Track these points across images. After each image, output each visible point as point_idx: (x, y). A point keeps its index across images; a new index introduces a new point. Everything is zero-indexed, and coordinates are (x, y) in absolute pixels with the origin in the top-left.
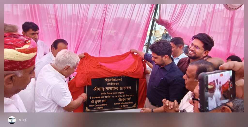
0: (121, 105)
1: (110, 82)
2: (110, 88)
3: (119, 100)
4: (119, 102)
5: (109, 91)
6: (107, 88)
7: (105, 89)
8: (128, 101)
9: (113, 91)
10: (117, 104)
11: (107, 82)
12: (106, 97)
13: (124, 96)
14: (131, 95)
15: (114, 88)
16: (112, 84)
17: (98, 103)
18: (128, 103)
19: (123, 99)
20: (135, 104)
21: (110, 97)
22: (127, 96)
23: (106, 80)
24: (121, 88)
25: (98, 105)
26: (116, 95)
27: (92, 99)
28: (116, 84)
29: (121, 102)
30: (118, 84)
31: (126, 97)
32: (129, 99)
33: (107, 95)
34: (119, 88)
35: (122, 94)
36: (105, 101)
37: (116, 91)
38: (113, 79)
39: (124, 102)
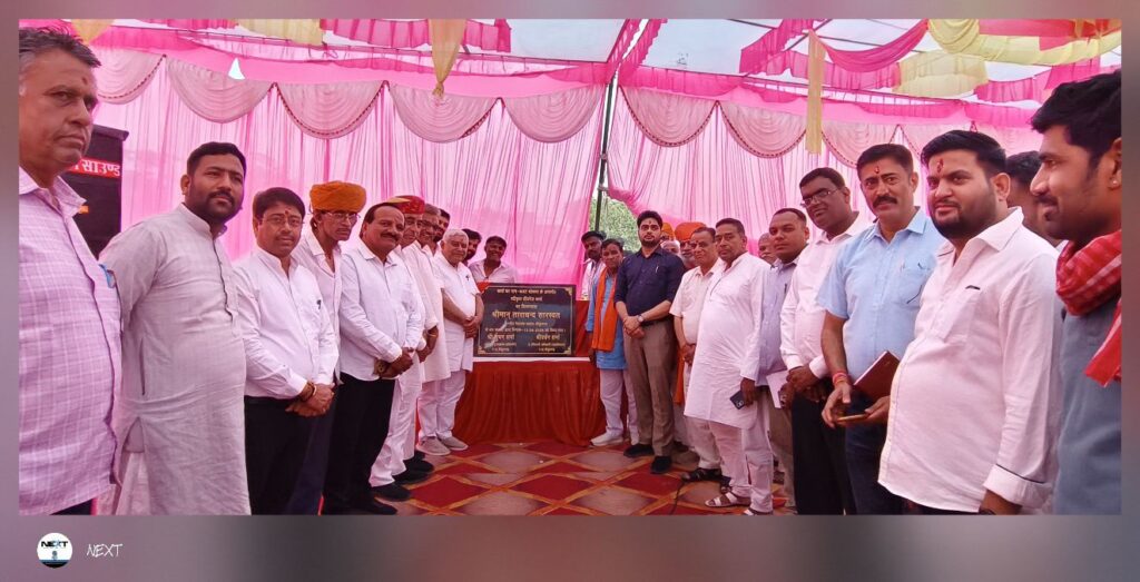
0: (541, 347)
1: (520, 303)
2: (521, 314)
3: (538, 337)
4: (537, 341)
5: (520, 320)
6: (515, 314)
7: (511, 314)
8: (556, 341)
9: (526, 320)
10: (533, 344)
11: (515, 303)
12: (514, 329)
13: (546, 330)
14: (561, 330)
15: (527, 314)
16: (524, 305)
17: (500, 342)
18: (555, 345)
19: (546, 337)
20: (569, 349)
21: (520, 330)
22: (552, 330)
23: (513, 298)
24: (541, 315)
25: (501, 345)
26: (532, 327)
27: (489, 332)
28: (532, 306)
29: (542, 341)
30: (535, 306)
31: (550, 333)
32: (558, 337)
33: (516, 327)
34: (537, 315)
35: (543, 327)
36: (512, 336)
37: (531, 319)
38: (525, 298)
39: (547, 341)
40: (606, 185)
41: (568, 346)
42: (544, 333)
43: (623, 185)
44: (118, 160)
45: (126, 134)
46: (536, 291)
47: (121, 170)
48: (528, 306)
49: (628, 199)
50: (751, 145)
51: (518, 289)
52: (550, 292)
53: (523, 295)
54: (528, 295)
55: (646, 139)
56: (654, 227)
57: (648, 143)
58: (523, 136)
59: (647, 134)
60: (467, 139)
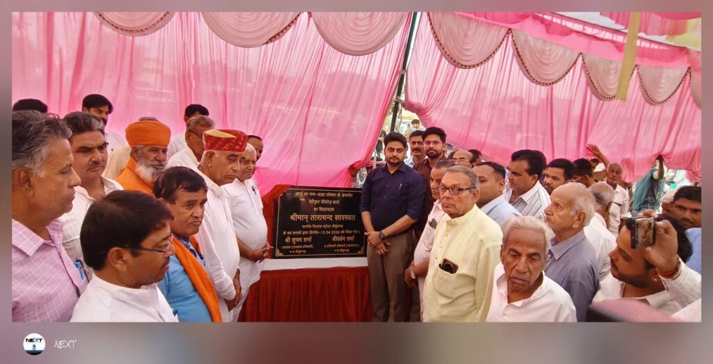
0: (336, 248)
1: (318, 206)
2: (319, 217)
3: (334, 239)
4: (333, 243)
5: (317, 222)
6: (312, 216)
7: (309, 217)
9: (323, 222)
10: (329, 246)
11: (313, 205)
12: (311, 232)
13: (342, 232)
14: (356, 232)
15: (324, 217)
18: (349, 246)
19: (342, 238)
22: (347, 231)
23: (311, 201)
24: (337, 217)
25: (298, 247)
26: (328, 229)
27: (286, 236)
29: (337, 243)
31: (346, 235)
32: (352, 238)
33: (313, 229)
34: (334, 218)
35: (340, 229)
36: (309, 239)
37: (328, 222)
38: (323, 201)
39: (341, 242)
40: (403, 98)
41: (361, 246)
42: (338, 235)
43: (418, 98)
46: (334, 195)
48: (325, 209)
49: (419, 110)
51: (317, 192)
52: (347, 195)
53: (321, 198)
54: (326, 198)
55: (444, 59)
56: (399, 150)
57: (445, 62)
59: (445, 54)
60: (270, 45)
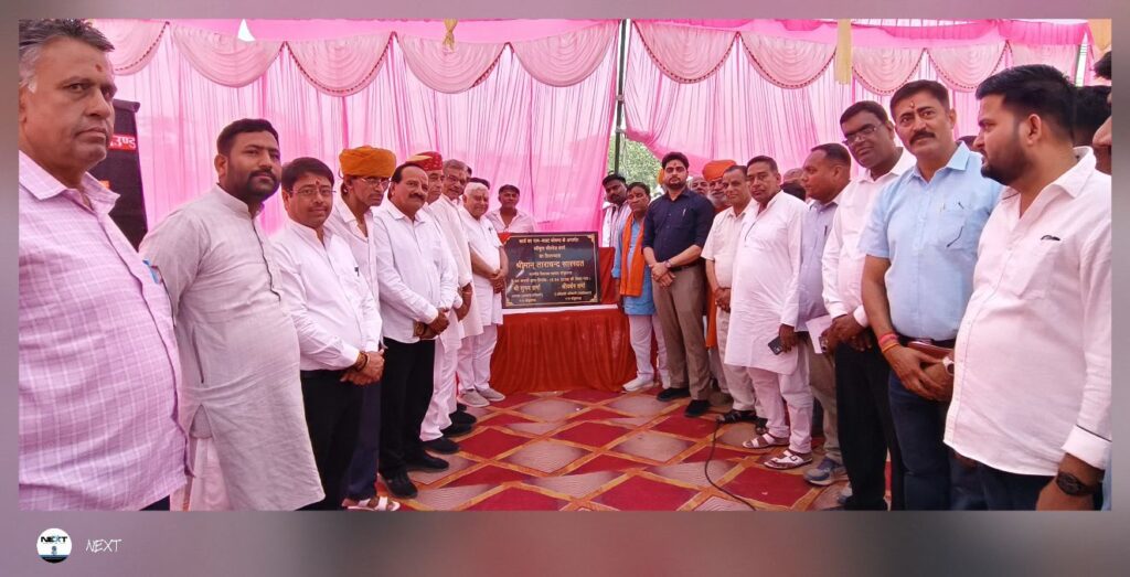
0: (567, 296)
1: (543, 252)
2: (546, 264)
3: (564, 286)
4: (563, 291)
5: (545, 270)
6: (539, 263)
7: (536, 265)
8: (582, 289)
9: (550, 269)
10: (559, 294)
11: (538, 252)
12: (539, 280)
13: (572, 279)
14: (586, 278)
15: (551, 264)
16: (547, 255)
17: (527, 292)
18: (581, 293)
19: (571, 286)
20: (595, 296)
21: (545, 280)
22: (577, 279)
23: (536, 248)
24: (564, 263)
26: (556, 277)
27: (514, 284)
28: (556, 255)
29: (568, 290)
30: (559, 255)
31: (575, 282)
32: (583, 285)
33: (541, 277)
34: (561, 264)
35: (568, 276)
36: (538, 287)
37: (555, 269)
38: (548, 248)
39: (573, 290)
40: (623, 126)
41: (593, 293)
42: (567, 282)
43: (642, 126)
44: (133, 132)
45: (137, 106)
46: (559, 240)
47: (136, 142)
48: (551, 256)
49: (648, 140)
50: (775, 77)
51: (540, 239)
52: (574, 240)
53: (545, 245)
54: (551, 244)
55: (664, 77)
56: (679, 169)
57: (666, 81)
58: (534, 81)
59: (664, 71)
60: (476, 88)
